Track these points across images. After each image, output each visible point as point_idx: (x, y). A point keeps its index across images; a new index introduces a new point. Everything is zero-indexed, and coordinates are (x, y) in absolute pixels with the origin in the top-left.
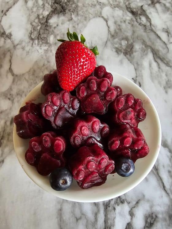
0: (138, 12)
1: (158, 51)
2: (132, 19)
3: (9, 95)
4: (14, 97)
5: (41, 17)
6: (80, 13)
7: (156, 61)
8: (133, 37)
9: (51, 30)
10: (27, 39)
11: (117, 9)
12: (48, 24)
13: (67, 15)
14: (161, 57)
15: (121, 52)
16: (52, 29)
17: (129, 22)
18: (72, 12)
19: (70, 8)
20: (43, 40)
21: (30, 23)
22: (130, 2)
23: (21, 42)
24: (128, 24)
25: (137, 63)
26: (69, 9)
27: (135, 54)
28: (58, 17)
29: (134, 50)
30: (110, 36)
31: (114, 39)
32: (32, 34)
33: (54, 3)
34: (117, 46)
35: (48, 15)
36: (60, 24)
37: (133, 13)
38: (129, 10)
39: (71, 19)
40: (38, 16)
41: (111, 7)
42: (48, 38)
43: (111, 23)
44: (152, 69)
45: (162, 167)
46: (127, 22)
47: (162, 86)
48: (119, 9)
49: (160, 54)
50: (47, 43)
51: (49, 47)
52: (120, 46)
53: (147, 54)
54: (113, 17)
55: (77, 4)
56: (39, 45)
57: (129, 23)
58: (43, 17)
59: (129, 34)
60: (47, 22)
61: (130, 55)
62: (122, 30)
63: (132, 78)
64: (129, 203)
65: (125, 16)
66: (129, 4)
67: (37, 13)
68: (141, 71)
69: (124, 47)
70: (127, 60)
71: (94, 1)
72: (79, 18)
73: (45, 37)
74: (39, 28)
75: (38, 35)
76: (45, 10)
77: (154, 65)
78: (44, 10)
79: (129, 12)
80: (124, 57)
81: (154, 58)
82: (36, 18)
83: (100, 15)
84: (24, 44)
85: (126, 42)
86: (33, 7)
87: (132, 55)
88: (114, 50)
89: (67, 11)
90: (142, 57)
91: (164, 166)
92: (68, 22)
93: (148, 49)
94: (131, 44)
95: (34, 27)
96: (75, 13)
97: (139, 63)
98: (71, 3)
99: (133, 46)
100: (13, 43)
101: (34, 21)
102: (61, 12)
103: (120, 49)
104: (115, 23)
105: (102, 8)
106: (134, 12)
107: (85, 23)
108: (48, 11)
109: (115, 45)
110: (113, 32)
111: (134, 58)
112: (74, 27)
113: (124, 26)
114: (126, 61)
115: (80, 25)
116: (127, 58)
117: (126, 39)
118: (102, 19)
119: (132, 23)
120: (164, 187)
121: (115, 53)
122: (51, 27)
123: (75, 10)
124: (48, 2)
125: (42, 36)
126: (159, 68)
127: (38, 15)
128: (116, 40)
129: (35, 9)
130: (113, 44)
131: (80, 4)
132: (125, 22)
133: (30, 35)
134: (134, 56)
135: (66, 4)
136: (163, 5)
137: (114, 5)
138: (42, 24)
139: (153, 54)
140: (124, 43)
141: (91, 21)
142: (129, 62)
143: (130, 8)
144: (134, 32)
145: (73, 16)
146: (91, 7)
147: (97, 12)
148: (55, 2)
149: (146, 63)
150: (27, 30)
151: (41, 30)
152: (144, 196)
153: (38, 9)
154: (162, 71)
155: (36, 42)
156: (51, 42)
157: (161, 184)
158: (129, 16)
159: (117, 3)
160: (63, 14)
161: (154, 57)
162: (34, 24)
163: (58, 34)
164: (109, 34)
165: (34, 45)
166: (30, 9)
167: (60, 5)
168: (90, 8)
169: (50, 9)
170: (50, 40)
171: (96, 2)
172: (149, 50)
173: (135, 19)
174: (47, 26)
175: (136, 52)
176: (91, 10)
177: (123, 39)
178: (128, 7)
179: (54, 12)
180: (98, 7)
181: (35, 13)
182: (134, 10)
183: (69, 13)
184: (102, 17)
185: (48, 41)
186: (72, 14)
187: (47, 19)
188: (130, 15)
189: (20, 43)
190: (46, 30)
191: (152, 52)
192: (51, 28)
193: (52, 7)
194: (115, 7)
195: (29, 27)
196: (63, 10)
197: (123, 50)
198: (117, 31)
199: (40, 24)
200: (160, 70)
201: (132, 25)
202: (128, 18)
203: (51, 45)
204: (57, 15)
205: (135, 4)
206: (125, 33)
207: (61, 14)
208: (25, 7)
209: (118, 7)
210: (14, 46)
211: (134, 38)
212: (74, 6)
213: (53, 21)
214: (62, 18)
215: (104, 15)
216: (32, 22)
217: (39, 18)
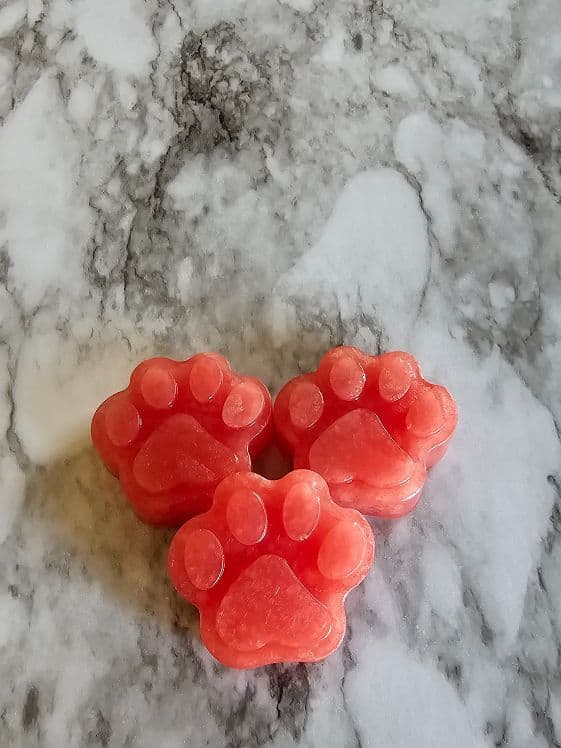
0: (550, 138)
2: (525, 174)
3: (10, 569)
4: (33, 577)
5: (133, 169)
6: (302, 145)
8: (537, 267)
9: (179, 234)
10: (79, 285)
11: (457, 123)
12: (166, 205)
13: (243, 157)
15: (491, 343)
16: (185, 227)
17: (517, 189)
18: (267, 140)
19: (258, 123)
20: (147, 285)
21: (87, 200)
22: (513, 90)
23: (53, 294)
24: (512, 202)
26: (251, 127)
27: (550, 351)
28: (208, 167)
29: (544, 330)
30: (436, 262)
31: (456, 276)
32: (99, 253)
33: (185, 100)
34: (469, 311)
35: (163, 161)
36: (218, 206)
37: (528, 142)
38: (512, 128)
39: (262, 176)
40: (121, 162)
41: (430, 112)
42: (169, 275)
43: (436, 195)
46: (507, 188)
48: (470, 125)
50: (165, 300)
51: (175, 319)
52: (485, 311)
54: (446, 165)
55: (285, 101)
56: (134, 313)
57: (515, 196)
58: (143, 170)
59: (519, 250)
60: (158, 193)
61: (532, 360)
62: (490, 232)
63: (549, 477)
65: (496, 158)
66: (510, 98)
67: (113, 150)
69: (503, 319)
70: (518, 382)
71: (355, 88)
72: (299, 171)
73: (156, 272)
74: (126, 223)
75: (123, 263)
76: (150, 132)
78: (145, 133)
79: (511, 137)
80: (505, 365)
82: (112, 175)
83: (388, 160)
84: (63, 307)
85: (510, 292)
86: (95, 119)
87: (540, 359)
88: (460, 333)
89: (244, 136)
92: (251, 194)
94: (530, 302)
95: (103, 219)
96: (281, 150)
98: (258, 99)
99: (540, 312)
100: (18, 304)
101: (106, 193)
102: (218, 141)
103: (485, 325)
104: (456, 195)
105: (392, 122)
106: (532, 140)
107: (325, 195)
108: (161, 136)
110: (448, 242)
111: (546, 371)
112: (278, 216)
113: (492, 208)
114: (514, 389)
115: (305, 208)
116: (520, 373)
117: (508, 275)
118: (395, 179)
119: (530, 194)
121: (466, 350)
122: (177, 216)
123: (278, 135)
124: (160, 91)
125: (142, 267)
127: (117, 158)
128: (465, 282)
129: (104, 131)
130: (453, 300)
131: (298, 104)
132: (496, 187)
133: (87, 264)
134: (548, 364)
135: (238, 104)
137: (444, 104)
138: (138, 203)
140: (501, 296)
141: (351, 185)
142: (528, 393)
143: (514, 119)
144: (539, 240)
145: (272, 163)
146: (347, 115)
147: (372, 142)
148: (190, 92)
150: (74, 234)
151: (136, 236)
153: (116, 131)
155: (118, 293)
156: (183, 297)
158: (513, 161)
159: (459, 95)
160: (228, 150)
162: (104, 203)
163: (211, 255)
164: (431, 255)
165: (109, 312)
166: (83, 126)
167: (213, 107)
168: (344, 120)
169: (171, 130)
170: (175, 284)
171: (365, 92)
173: (538, 177)
174: (159, 213)
175: (554, 340)
176: (350, 133)
177: (494, 277)
178: (506, 113)
179: (189, 141)
180: (376, 115)
181: (106, 150)
182: (535, 130)
183: (255, 148)
184: (399, 166)
185: (171, 292)
186: (268, 151)
187: (157, 176)
188: (516, 153)
189: (46, 302)
190: (159, 232)
192: (177, 224)
193: (177, 116)
194: (449, 115)
195: (84, 218)
196: (225, 133)
197: (496, 333)
198: (466, 233)
199: (129, 206)
201: (531, 207)
202: (511, 171)
203: (183, 310)
204: (200, 158)
205: (535, 99)
206: (503, 247)
207: (218, 152)
208: (61, 120)
209: (462, 117)
210: (23, 318)
211: (541, 272)
212: (271, 111)
213: (186, 188)
214: (225, 172)
215: (405, 154)
216: (96, 193)
217: (123, 174)
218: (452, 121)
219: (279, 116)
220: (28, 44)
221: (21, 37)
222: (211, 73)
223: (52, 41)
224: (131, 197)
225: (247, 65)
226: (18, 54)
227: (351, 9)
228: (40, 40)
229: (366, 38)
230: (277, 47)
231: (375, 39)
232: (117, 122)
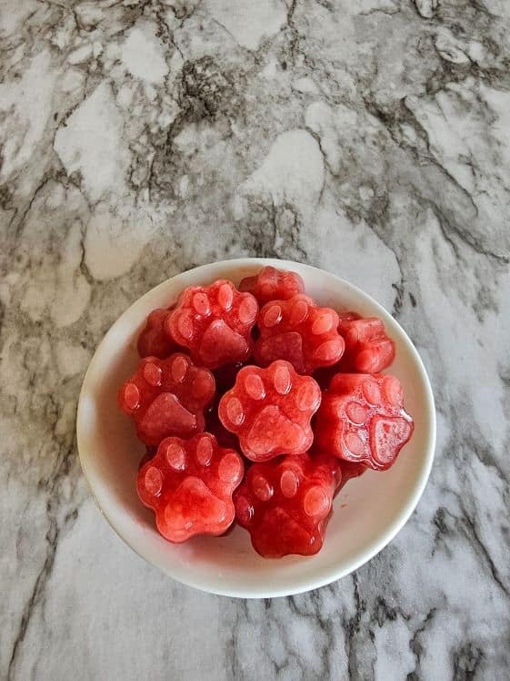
0: (394, 114)
1: (452, 212)
2: (380, 132)
3: (82, 334)
4: (95, 338)
5: (154, 130)
6: (251, 118)
7: (448, 240)
8: (386, 179)
9: (181, 163)
10: (123, 189)
11: (341, 106)
12: (173, 149)
13: (217, 124)
14: (461, 230)
15: (360, 217)
16: (184, 160)
17: (375, 140)
18: (231, 116)
19: (227, 106)
20: (162, 189)
21: (127, 145)
22: (373, 90)
23: (107, 194)
24: (373, 146)
25: (402, 246)
26: (223, 109)
27: (394, 221)
28: (198, 130)
29: (390, 211)
30: (329, 176)
31: (340, 184)
32: (135, 173)
33: (184, 95)
34: (348, 202)
35: (172, 126)
36: (203, 149)
37: (382, 116)
38: (373, 109)
39: (229, 134)
40: (147, 127)
41: (326, 102)
42: (175, 185)
43: (329, 143)
44: (440, 259)
45: (486, 517)
46: (369, 140)
47: (469, 304)
48: (349, 108)
49: (457, 220)
50: (173, 196)
51: (178, 206)
52: (356, 201)
53: (424, 222)
54: (335, 128)
55: (242, 96)
56: (154, 204)
57: (374, 143)
58: (160, 131)
59: (376, 171)
60: (169, 142)
61: (383, 226)
62: (359, 161)
63: (393, 285)
64: (408, 618)
65: (363, 124)
66: (371, 94)
67: (143, 121)
68: (413, 266)
69: (367, 206)
70: (376, 237)
71: (283, 89)
72: (250, 132)
73: (168, 183)
74: (150, 158)
75: (148, 178)
76: (165, 112)
77: (445, 248)
78: (161, 112)
79: (372, 113)
80: (369, 229)
81: (444, 232)
82: (142, 133)
83: (303, 126)
84: (114, 200)
85: (371, 192)
86: (132, 105)
87: (388, 225)
88: (342, 212)
89: (218, 114)
90: (412, 228)
91: (489, 516)
92: (223, 143)
93: (426, 209)
94: (383, 197)
95: (136, 156)
96: (240, 121)
97: (407, 246)
98: (227, 95)
99: (388, 202)
100: (87, 199)
101: (138, 142)
102: (204, 116)
103: (357, 208)
104: (340, 143)
105: (304, 106)
106: (384, 115)
107: (265, 143)
108: (171, 113)
109: (343, 199)
110: (336, 169)
111: (392, 231)
112: (238, 154)
113: (361, 150)
114: (373, 241)
115: (253, 150)
116: (376, 232)
117: (371, 184)
118: (306, 134)
119: (382, 143)
120: (494, 571)
121: (346, 221)
122: (180, 154)
123: (239, 112)
124: (170, 91)
125: (159, 180)
126: (458, 256)
127: (145, 124)
128: (346, 187)
129: (137, 111)
130: (338, 196)
131: (250, 97)
132: (363, 139)
133: (128, 178)
134: (393, 227)
135: (215, 98)
136: (454, 96)
137: (334, 97)
138: (157, 148)
139: (440, 221)
140: (366, 194)
141: (280, 138)
142: (381, 242)
143: (374, 105)
144: (388, 165)
145: (234, 128)
146: (278, 103)
147: (292, 116)
148: (188, 91)
149: (423, 245)
150: (120, 163)
151: (156, 164)
152: (445, 597)
153: (144, 110)
154: (466, 266)
155: (146, 193)
156: (183, 195)
157: (486, 564)
158: (373, 126)
159: (342, 92)
160: (209, 121)
161: (441, 227)
162: (137, 148)
163: (199, 174)
164: (325, 174)
165: (140, 203)
166: (125, 109)
167: (201, 99)
168: (276, 105)
169: (176, 110)
170: (179, 189)
171: (288, 91)
172: (430, 211)
173: (388, 134)
174: (169, 152)
175: (396, 215)
176: (279, 112)
177: (362, 184)
178: (369, 101)
179: (187, 116)
180: (295, 102)
181: (139, 121)
182: (385, 110)
183: (225, 120)
184: (308, 129)
185: (176, 193)
186: (233, 121)
187: (168, 134)
188: (375, 121)
189: (104, 198)
190: (170, 162)
191: (438, 216)
192: (180, 159)
193: (180, 103)
194: (336, 103)
195: (126, 156)
196: (207, 112)
197: (363, 213)
198: (346, 163)
199: (152, 149)
200: (461, 262)
201: (383, 149)
202: (372, 131)
203: (183, 201)
204: (193, 125)
205: (386, 94)
206: (367, 169)
207: (204, 121)
208: (112, 105)
209: (344, 103)
210: (90, 206)
211: (388, 181)
212: (234, 101)
213: (185, 139)
214: (207, 132)
215: (311, 123)
216: (132, 142)
217: (149, 133)
218: (337, 106)
219: (239, 103)
220: (94, 67)
221: (90, 63)
222: (199, 82)
223: (107, 66)
224: (153, 145)
225: (220, 77)
226: (88, 72)
227: (281, 50)
228: (100, 65)
229: (289, 64)
230: (238, 68)
231: (294, 64)
232: (144, 107)
